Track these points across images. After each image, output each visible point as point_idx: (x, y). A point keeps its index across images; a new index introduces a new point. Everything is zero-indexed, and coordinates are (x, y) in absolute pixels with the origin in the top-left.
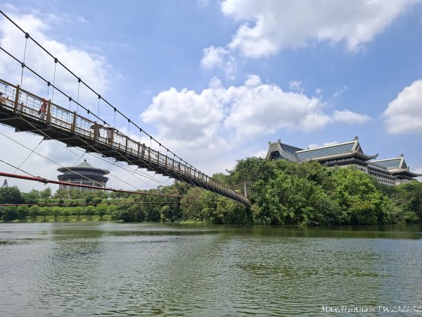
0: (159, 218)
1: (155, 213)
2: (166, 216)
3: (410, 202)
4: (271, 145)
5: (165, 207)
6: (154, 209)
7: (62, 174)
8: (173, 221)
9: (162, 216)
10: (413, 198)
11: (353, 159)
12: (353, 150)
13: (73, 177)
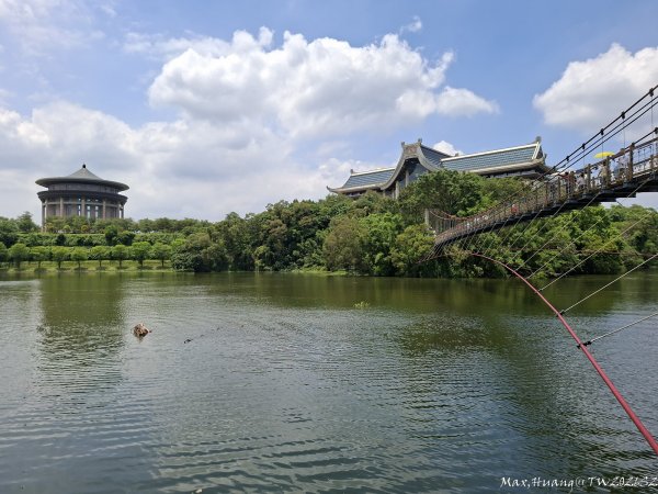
0: (253, 265)
1: (246, 258)
2: (264, 262)
3: (633, 238)
4: (407, 149)
5: (262, 249)
6: (244, 252)
7: (46, 189)
8: (276, 269)
9: (258, 262)
10: (637, 233)
11: (533, 172)
12: (534, 159)
13: (67, 196)
